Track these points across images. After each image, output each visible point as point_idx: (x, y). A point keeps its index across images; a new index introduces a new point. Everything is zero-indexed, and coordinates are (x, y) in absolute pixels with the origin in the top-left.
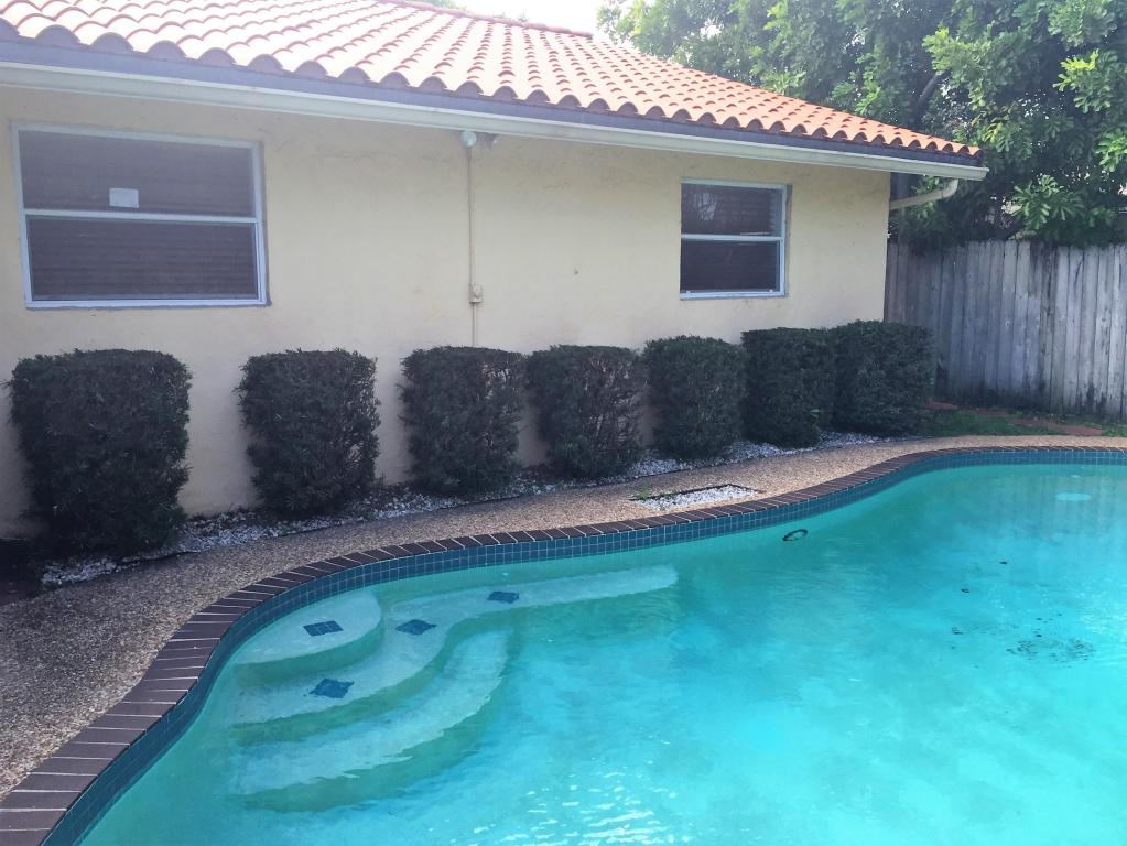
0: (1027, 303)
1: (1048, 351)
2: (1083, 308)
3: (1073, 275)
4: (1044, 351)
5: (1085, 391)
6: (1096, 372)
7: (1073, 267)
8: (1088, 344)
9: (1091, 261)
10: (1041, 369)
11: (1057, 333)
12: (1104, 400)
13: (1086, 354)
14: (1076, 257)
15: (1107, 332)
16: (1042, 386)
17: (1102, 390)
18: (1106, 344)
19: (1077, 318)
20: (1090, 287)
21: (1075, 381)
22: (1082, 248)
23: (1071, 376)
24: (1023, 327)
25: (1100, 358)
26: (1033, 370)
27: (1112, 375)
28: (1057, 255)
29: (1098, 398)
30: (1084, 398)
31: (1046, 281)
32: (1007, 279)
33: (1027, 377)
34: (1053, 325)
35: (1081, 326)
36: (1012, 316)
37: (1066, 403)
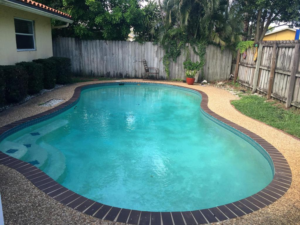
0: (76, 52)
1: (81, 63)
2: (88, 54)
3: (85, 46)
4: (80, 63)
5: (90, 71)
6: (92, 67)
7: (85, 44)
8: (90, 61)
9: (89, 43)
10: (80, 67)
11: (83, 59)
12: (94, 73)
13: (90, 63)
14: (85, 42)
15: (93, 59)
16: (81, 71)
17: (94, 71)
18: (94, 62)
19: (87, 56)
20: (89, 49)
21: (88, 69)
22: (87, 40)
23: (87, 68)
24: (75, 58)
25: (93, 64)
26: (78, 67)
27: (95, 68)
28: (81, 42)
29: (93, 73)
30: (90, 73)
31: (79, 47)
32: (70, 46)
33: (77, 69)
34: (82, 57)
35: (88, 58)
36: (72, 55)
37: (86, 74)
